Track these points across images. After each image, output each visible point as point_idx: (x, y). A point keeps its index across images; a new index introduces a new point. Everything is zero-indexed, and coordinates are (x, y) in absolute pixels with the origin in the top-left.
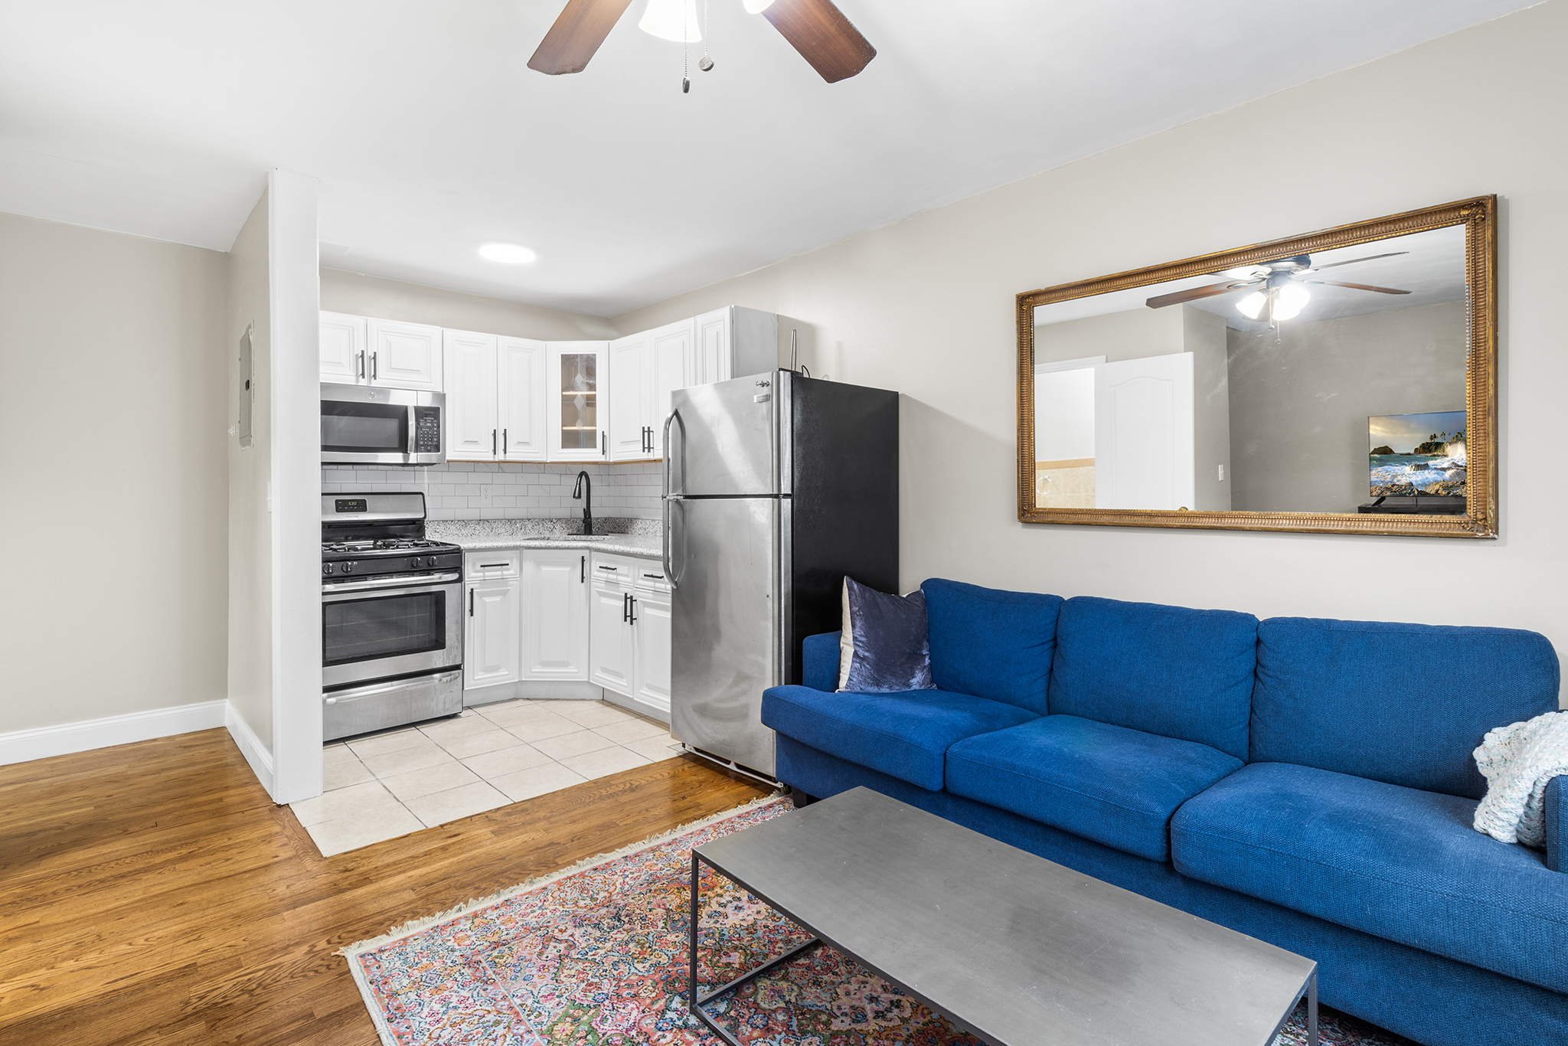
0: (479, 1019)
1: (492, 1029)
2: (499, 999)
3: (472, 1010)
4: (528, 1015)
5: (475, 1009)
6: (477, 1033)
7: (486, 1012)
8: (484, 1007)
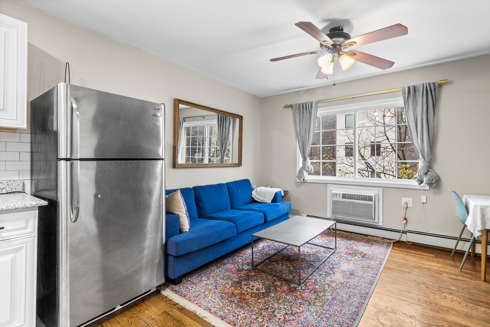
0: (327, 321)
1: (328, 317)
2: (317, 321)
3: (325, 325)
4: (319, 312)
5: (324, 324)
6: (332, 320)
7: (324, 321)
8: (323, 323)
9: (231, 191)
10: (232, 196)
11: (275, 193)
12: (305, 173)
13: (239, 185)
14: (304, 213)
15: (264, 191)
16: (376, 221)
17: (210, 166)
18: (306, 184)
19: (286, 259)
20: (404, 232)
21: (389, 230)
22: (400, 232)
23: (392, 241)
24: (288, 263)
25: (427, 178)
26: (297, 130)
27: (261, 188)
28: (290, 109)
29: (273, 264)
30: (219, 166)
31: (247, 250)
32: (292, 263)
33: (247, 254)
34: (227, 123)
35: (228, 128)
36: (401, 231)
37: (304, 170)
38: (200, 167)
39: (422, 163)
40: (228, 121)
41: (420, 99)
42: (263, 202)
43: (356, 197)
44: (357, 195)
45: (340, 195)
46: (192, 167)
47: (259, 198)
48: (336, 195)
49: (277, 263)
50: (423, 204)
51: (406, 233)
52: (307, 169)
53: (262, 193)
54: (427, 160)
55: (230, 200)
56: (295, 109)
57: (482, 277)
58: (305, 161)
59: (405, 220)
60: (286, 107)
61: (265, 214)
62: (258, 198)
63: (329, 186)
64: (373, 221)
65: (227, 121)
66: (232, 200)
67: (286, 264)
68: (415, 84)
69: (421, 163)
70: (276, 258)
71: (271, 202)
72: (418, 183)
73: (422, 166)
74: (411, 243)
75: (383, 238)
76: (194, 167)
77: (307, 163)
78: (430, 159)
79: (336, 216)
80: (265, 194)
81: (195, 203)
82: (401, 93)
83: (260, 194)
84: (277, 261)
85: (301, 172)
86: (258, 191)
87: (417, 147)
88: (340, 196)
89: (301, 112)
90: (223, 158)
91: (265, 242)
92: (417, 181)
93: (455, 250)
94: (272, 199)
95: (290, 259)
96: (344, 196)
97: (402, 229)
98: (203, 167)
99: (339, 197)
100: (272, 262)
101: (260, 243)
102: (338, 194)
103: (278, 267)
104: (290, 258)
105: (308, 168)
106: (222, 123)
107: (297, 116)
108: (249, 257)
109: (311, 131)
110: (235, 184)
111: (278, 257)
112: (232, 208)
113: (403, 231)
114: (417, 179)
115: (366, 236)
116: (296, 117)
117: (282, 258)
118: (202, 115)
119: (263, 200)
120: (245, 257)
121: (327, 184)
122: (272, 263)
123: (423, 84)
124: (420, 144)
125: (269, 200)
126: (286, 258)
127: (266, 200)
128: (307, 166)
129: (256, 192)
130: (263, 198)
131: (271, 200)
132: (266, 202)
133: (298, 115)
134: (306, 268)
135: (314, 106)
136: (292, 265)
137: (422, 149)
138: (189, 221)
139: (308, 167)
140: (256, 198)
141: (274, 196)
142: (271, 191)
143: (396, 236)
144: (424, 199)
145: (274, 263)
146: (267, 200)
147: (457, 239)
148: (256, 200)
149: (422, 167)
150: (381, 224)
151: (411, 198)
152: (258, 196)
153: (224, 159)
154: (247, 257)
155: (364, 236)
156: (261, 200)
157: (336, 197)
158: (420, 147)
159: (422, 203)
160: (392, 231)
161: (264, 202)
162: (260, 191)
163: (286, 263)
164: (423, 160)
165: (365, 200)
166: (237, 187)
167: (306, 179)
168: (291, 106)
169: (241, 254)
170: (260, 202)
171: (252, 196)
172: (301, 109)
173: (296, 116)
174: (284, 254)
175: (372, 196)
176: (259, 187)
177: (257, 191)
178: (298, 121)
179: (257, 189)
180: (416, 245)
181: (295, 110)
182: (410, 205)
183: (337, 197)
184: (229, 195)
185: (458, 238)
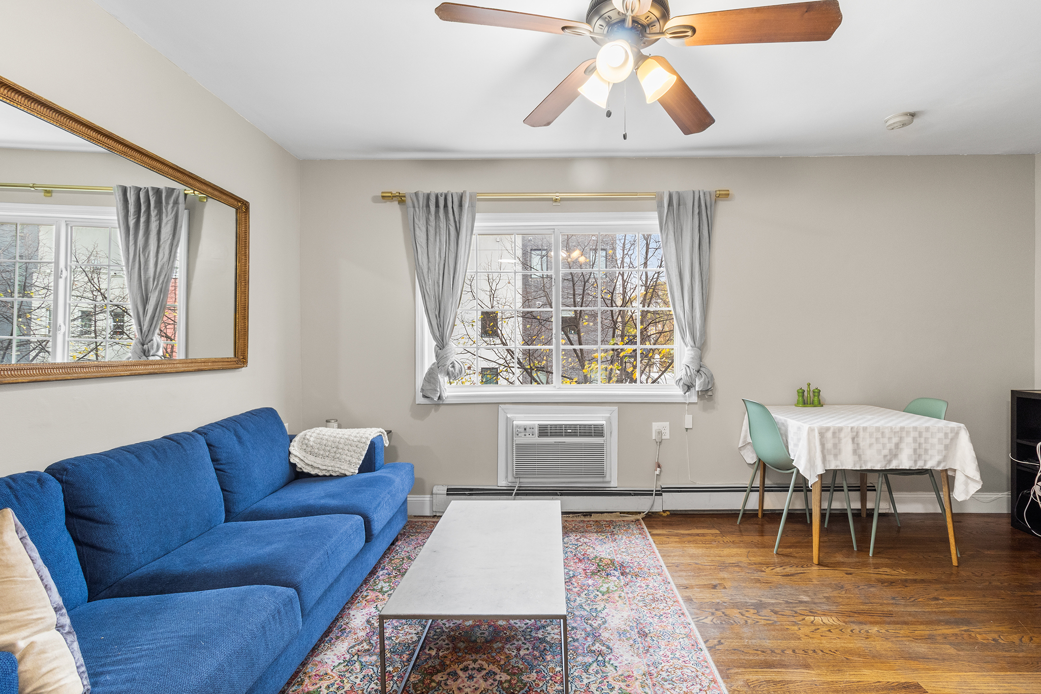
9: (223, 456)
10: (229, 471)
11: (369, 443)
12: (443, 379)
13: (248, 431)
14: (438, 485)
15: (332, 439)
16: (607, 479)
17: (128, 373)
18: (442, 407)
19: (466, 648)
20: (659, 493)
21: (630, 495)
22: (652, 495)
23: (640, 517)
24: (480, 662)
25: (702, 380)
26: (421, 264)
27: (318, 432)
28: (395, 206)
29: (439, 683)
30: (168, 370)
31: (321, 656)
32: (489, 656)
33: (329, 671)
34: (167, 223)
35: (169, 241)
36: (653, 491)
37: (440, 372)
38: (82, 375)
39: (691, 350)
40: (171, 216)
41: (689, 222)
42: (331, 476)
43: (569, 431)
44: (570, 425)
45: (533, 428)
46: (41, 378)
47: (315, 465)
48: (525, 429)
49: (449, 674)
50: (687, 431)
51: (661, 495)
52: (451, 369)
53: (323, 447)
54: (699, 345)
55: (223, 490)
56: (414, 207)
57: (814, 558)
58: (445, 349)
59: (658, 469)
60: (386, 197)
61: (367, 517)
62: (310, 463)
63: (503, 409)
64: (601, 480)
65: (167, 216)
66: (227, 489)
67: (477, 666)
68: (680, 189)
69: (688, 350)
70: (433, 653)
71: (357, 471)
72: (683, 390)
73: (691, 356)
74: (668, 513)
75: (621, 513)
76: (51, 377)
77: (449, 354)
78: (703, 342)
79: (522, 480)
80: (335, 449)
81: (66, 537)
82: (654, 203)
83: (316, 451)
84: (443, 667)
85: (431, 377)
86: (311, 443)
87: (681, 318)
88: (533, 432)
89: (432, 218)
90: (147, 341)
91: (364, 602)
92: (682, 386)
93: (745, 510)
94: (361, 462)
95: (475, 641)
96: (544, 431)
97: (653, 487)
98: (98, 375)
99: (533, 435)
100: (432, 674)
101: (352, 612)
102: (530, 428)
103: (461, 686)
104: (473, 638)
105: (453, 367)
106: (142, 219)
107: (419, 227)
108: (342, 682)
109: (460, 269)
110: (231, 429)
111: (438, 650)
112: (230, 516)
113: (656, 491)
114: (681, 383)
115: (588, 515)
116: (417, 229)
117: (451, 646)
118: (38, 183)
119: (330, 468)
120: (328, 687)
121: (497, 405)
122: (434, 681)
123: (694, 192)
124: (688, 311)
125: (350, 467)
126: (464, 643)
127: (342, 467)
128: (449, 362)
129: (305, 447)
130: (327, 461)
131: (359, 466)
132: (343, 472)
133: (421, 224)
134: (536, 658)
135: (466, 205)
136: (494, 662)
137: (691, 323)
138: (79, 655)
139: (453, 363)
140: (304, 466)
141: (366, 452)
142: (356, 437)
143: (643, 505)
144: (688, 422)
145: (438, 678)
146: (346, 468)
147: (745, 491)
148: (307, 469)
149: (692, 358)
150: (614, 483)
151: (667, 421)
152: (310, 459)
153: (153, 345)
154: (336, 686)
155: (582, 517)
156: (324, 468)
157: (525, 435)
158: (688, 318)
159: (685, 430)
160: (635, 495)
161: (334, 474)
162: (319, 441)
163: (475, 661)
164: (692, 344)
165: (589, 435)
166: (239, 438)
167: (445, 394)
168: (401, 199)
169: (307, 681)
170: (320, 474)
171: (292, 461)
172: (433, 208)
173: (416, 225)
174: (447, 628)
175: (602, 425)
176: (313, 430)
177: (306, 441)
178: (421, 240)
179: (308, 437)
180: (675, 514)
181: (412, 209)
182: (667, 436)
183: (527, 434)
184: (216, 469)
185: (747, 487)
